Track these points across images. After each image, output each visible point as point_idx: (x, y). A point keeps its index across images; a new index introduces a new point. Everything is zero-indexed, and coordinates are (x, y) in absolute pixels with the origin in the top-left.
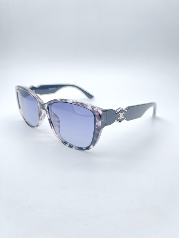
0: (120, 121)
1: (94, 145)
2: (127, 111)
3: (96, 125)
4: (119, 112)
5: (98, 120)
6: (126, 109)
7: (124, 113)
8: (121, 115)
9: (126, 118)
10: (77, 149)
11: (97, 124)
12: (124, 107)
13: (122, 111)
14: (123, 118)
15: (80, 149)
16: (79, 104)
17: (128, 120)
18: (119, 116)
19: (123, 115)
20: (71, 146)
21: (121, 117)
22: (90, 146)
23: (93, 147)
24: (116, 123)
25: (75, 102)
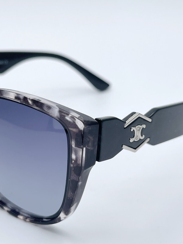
0: (135, 146)
1: (67, 212)
2: (150, 120)
3: (72, 160)
4: (133, 124)
5: (77, 145)
6: (147, 115)
7: (144, 126)
8: (137, 131)
9: (148, 140)
10: (28, 220)
11: (74, 157)
12: (143, 110)
13: (139, 121)
14: (142, 138)
15: (37, 220)
16: (30, 102)
17: (152, 143)
18: (133, 135)
19: (143, 132)
20: (15, 212)
21: (138, 136)
22: (59, 213)
23: (65, 216)
24: (125, 153)
25: (21, 97)
